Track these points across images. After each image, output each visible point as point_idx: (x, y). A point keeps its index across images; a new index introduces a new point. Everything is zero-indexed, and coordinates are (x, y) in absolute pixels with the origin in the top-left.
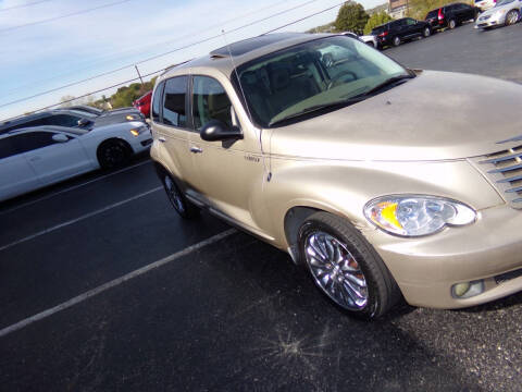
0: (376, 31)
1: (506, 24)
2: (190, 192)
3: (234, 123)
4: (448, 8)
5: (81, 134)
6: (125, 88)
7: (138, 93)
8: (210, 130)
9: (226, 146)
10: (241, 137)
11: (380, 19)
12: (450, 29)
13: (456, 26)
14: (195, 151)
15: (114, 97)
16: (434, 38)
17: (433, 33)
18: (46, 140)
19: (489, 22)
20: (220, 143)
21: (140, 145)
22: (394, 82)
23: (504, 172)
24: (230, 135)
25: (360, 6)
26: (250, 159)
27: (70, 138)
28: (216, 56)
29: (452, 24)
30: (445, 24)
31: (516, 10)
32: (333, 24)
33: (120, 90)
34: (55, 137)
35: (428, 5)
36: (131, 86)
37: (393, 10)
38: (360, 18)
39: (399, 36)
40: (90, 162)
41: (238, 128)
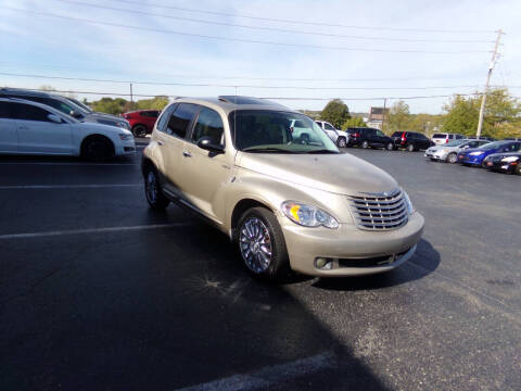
0: (350, 130)
1: (446, 161)
2: (168, 186)
3: (222, 142)
4: (410, 134)
5: (74, 122)
6: (110, 100)
7: (121, 108)
8: (205, 142)
9: (211, 155)
10: (223, 153)
11: (357, 122)
12: (408, 150)
13: (414, 150)
14: (186, 155)
15: (96, 103)
16: (395, 153)
17: (395, 149)
18: (42, 116)
19: (435, 155)
20: (207, 152)
21: (123, 150)
22: (326, 152)
23: (361, 214)
24: (216, 149)
25: (346, 107)
26: (225, 167)
27: (63, 122)
28: (222, 99)
29: (411, 148)
30: (405, 145)
31: (455, 153)
32: (320, 113)
33: (105, 100)
34: (50, 116)
35: (399, 126)
36: (117, 99)
37: (371, 120)
38: (343, 116)
39: (368, 142)
40: (74, 148)
41: (224, 146)
